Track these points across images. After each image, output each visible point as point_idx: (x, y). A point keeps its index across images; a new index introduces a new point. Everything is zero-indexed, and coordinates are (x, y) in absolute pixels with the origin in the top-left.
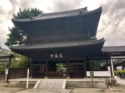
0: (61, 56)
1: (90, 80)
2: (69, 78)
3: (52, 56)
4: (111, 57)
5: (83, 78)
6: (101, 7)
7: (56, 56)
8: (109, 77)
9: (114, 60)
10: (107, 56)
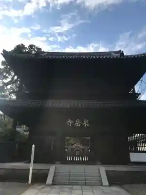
0: (86, 124)
2: (100, 163)
3: (70, 122)
7: (78, 124)
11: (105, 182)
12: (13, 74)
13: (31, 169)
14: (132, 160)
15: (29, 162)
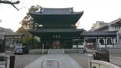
0: (59, 36)
1: (76, 49)
3: (54, 36)
4: (85, 38)
5: (71, 48)
6: (83, 11)
7: (57, 37)
8: (83, 48)
9: (86, 39)
10: (82, 37)
11: (64, 53)
12: (31, 17)
13: (43, 50)
14: (73, 47)
15: (42, 49)
